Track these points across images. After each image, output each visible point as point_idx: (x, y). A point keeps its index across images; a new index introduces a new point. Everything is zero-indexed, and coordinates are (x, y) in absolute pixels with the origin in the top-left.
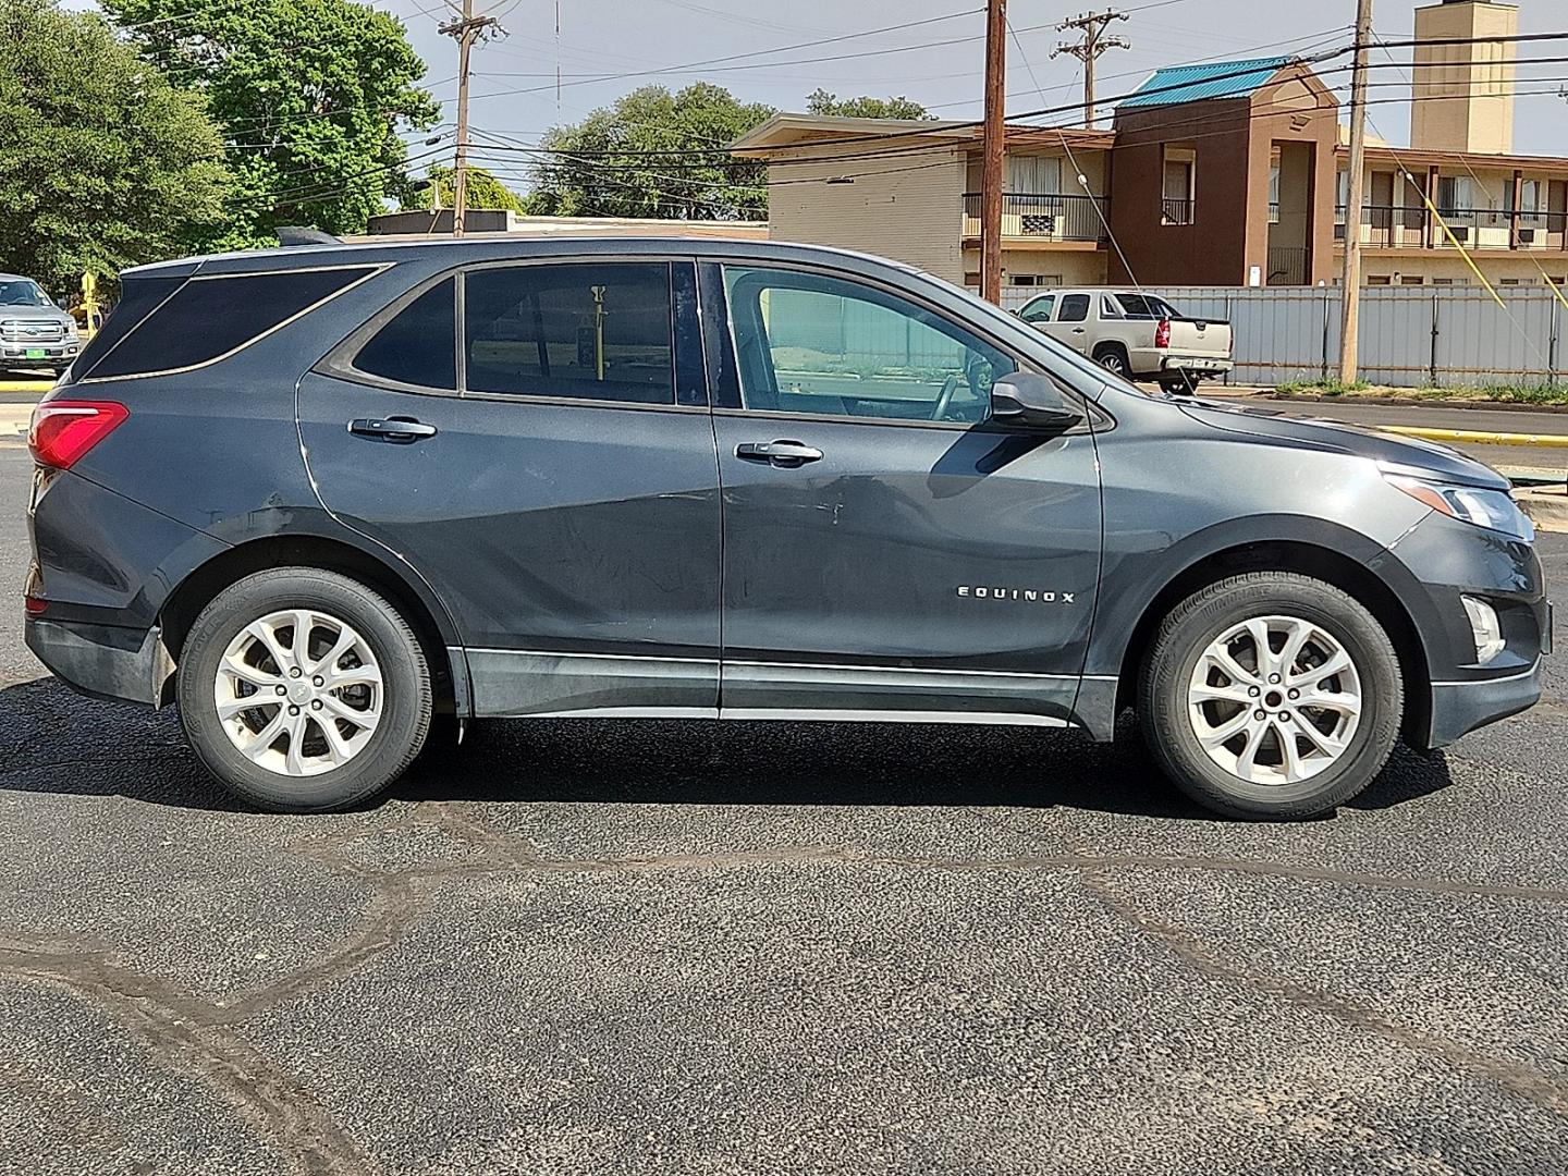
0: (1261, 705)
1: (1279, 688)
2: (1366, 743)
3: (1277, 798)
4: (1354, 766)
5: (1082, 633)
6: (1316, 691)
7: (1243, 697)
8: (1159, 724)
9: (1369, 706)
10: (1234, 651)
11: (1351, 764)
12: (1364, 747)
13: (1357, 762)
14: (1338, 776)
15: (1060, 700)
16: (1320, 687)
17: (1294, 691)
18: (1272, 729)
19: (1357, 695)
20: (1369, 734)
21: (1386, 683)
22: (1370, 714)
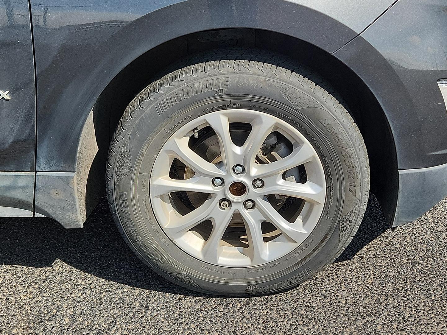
0: (225, 195)
1: (242, 179)
2: (330, 231)
3: (241, 281)
4: (317, 251)
5: (27, 131)
6: (281, 181)
7: (207, 188)
8: (121, 218)
9: (334, 196)
10: (194, 144)
11: (314, 250)
12: (327, 234)
13: (320, 248)
14: (301, 261)
15: (18, 195)
16: (284, 176)
17: (259, 181)
18: (237, 216)
19: (321, 186)
20: (334, 223)
21: (352, 175)
22: (334, 204)
